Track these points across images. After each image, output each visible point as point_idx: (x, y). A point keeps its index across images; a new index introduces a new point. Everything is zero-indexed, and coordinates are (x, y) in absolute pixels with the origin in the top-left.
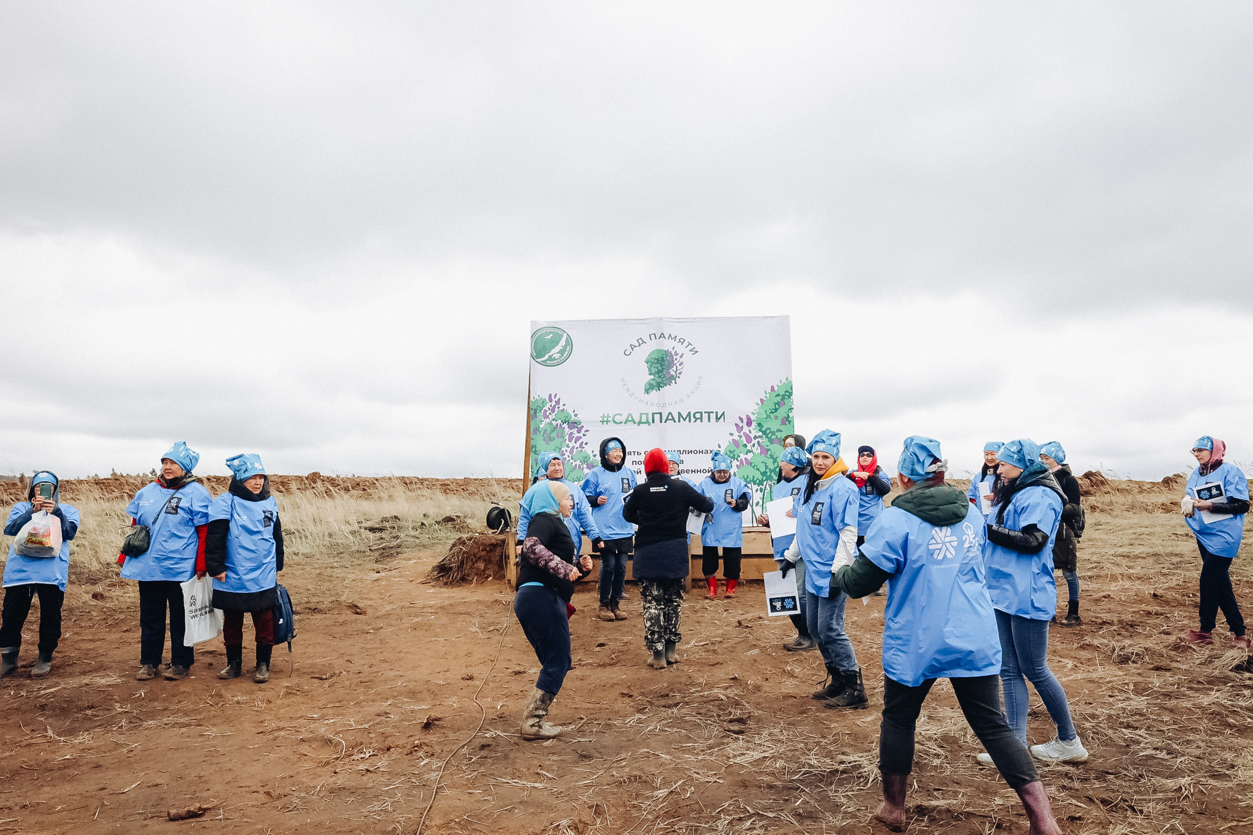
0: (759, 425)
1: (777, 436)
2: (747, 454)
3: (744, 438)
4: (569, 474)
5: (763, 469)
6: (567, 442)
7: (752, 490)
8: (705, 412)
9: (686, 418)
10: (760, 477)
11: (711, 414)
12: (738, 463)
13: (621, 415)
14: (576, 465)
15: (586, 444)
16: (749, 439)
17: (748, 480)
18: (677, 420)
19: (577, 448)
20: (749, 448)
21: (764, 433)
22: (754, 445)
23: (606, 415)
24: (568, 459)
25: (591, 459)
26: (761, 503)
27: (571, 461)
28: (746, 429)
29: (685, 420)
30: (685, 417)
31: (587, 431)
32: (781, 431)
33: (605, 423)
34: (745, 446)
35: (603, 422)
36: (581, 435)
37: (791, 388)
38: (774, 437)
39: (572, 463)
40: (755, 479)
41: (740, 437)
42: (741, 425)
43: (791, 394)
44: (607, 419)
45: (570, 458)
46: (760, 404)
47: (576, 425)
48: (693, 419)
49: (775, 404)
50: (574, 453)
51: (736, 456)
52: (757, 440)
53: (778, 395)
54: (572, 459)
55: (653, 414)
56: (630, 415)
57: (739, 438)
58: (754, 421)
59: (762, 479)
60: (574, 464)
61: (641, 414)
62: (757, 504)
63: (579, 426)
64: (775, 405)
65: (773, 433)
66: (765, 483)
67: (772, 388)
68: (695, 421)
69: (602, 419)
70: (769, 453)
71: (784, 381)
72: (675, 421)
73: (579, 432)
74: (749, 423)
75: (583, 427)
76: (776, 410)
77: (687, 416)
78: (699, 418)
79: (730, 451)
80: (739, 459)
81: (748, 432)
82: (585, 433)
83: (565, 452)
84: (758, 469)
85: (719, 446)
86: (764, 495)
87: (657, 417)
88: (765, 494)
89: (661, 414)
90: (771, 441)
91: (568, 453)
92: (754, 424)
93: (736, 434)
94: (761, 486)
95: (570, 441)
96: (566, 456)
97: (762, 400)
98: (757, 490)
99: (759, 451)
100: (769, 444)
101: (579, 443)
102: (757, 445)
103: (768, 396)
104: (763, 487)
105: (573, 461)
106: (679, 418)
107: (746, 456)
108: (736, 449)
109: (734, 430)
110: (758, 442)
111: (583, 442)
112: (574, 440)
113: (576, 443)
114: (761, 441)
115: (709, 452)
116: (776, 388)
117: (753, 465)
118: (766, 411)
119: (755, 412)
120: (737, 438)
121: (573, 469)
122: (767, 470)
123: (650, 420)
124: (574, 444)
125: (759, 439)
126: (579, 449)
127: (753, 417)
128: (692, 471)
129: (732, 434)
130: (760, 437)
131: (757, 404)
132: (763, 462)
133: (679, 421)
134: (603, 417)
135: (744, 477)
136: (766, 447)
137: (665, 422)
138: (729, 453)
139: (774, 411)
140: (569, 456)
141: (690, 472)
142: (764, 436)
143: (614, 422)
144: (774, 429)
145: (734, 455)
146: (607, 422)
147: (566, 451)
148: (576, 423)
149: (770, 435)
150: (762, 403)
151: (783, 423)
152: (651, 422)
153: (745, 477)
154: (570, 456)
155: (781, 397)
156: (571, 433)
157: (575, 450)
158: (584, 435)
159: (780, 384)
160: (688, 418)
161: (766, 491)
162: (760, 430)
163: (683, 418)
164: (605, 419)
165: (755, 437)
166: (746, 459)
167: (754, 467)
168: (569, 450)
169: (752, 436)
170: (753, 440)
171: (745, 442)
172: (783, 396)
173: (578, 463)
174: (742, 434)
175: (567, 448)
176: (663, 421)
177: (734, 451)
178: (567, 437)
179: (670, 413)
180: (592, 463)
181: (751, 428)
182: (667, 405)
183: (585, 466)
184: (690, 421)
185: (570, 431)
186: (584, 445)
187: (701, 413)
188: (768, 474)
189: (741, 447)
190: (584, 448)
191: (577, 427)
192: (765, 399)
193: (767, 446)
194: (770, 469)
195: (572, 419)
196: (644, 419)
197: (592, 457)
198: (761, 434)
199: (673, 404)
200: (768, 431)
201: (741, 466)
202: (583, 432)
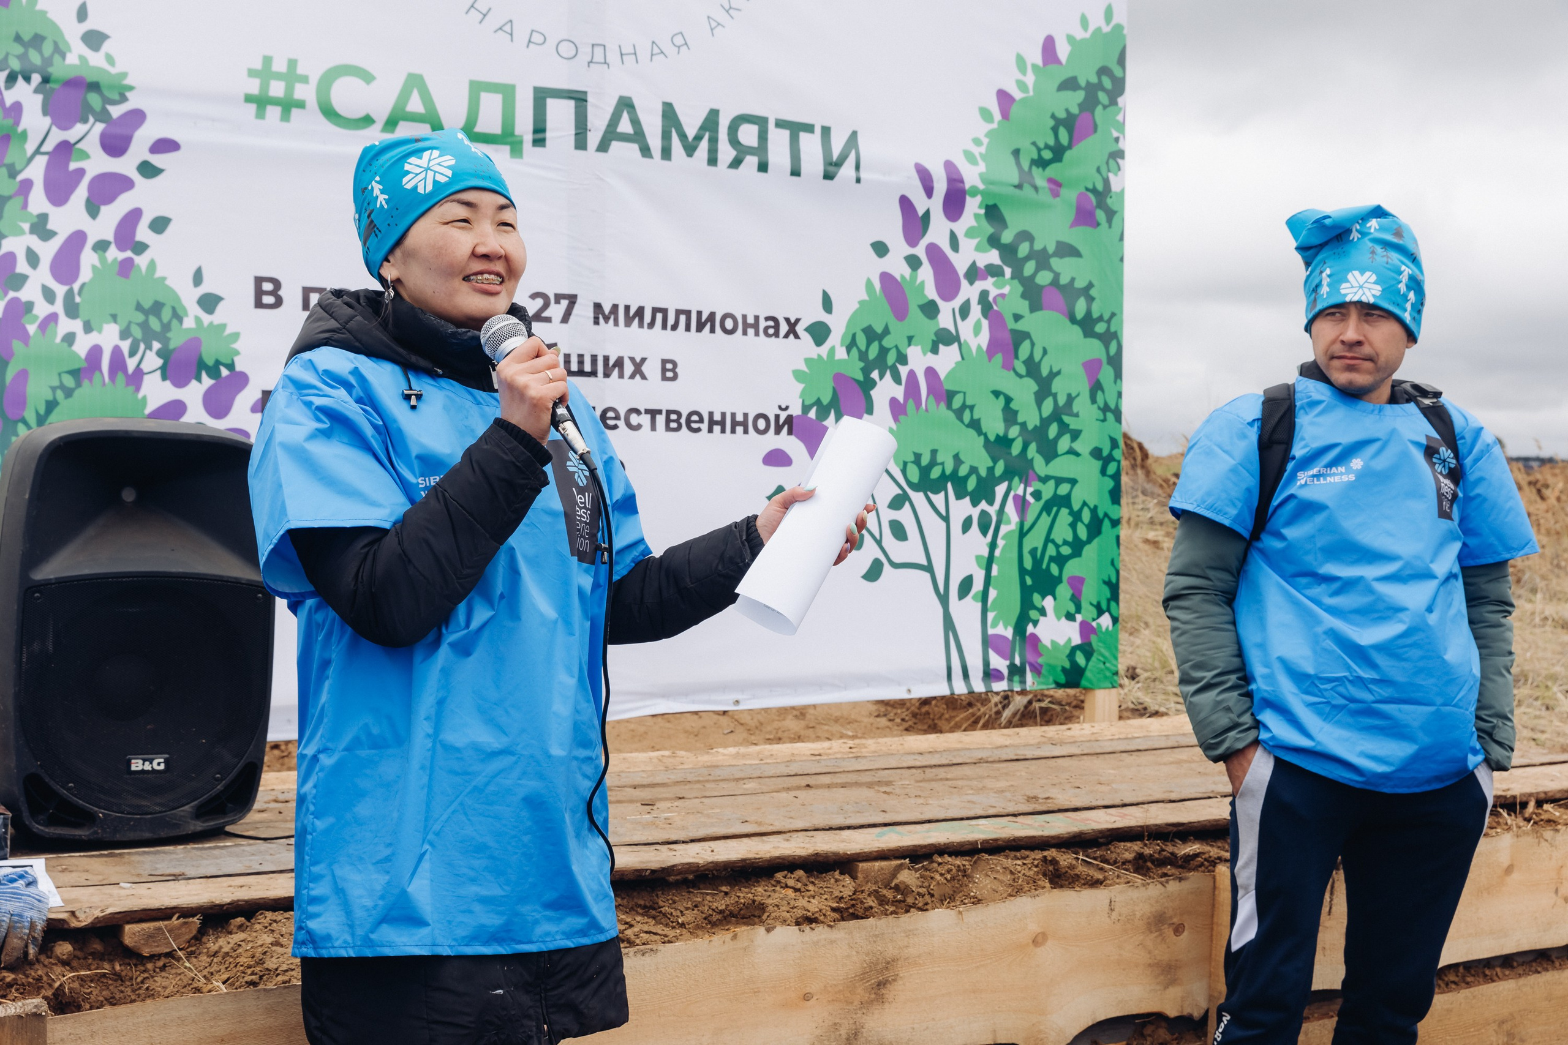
0: (993, 213)
1: (1057, 275)
2: (935, 350)
3: (926, 273)
4: (51, 405)
5: (994, 426)
6: (38, 202)
7: (946, 519)
8: (780, 124)
9: (698, 138)
10: (983, 461)
11: (803, 136)
12: (899, 392)
13: (367, 77)
14: (95, 353)
15: (160, 225)
16: (947, 282)
17: (935, 473)
18: (655, 142)
19: (101, 246)
20: (945, 320)
21: (1008, 252)
22: (965, 310)
23: (279, 66)
24: (42, 309)
25: (189, 323)
26: (978, 585)
27: (65, 325)
28: (939, 231)
29: (690, 149)
30: (691, 133)
31: (165, 146)
32: (1074, 252)
33: (273, 112)
34: (930, 310)
35: (261, 102)
36: (126, 165)
37: (1122, 61)
38: (1044, 278)
39: (70, 338)
40: (963, 471)
41: (913, 262)
42: (921, 204)
43: (1119, 86)
44: (290, 89)
45: (58, 307)
46: (997, 116)
47: (94, 99)
48: (726, 153)
49: (1058, 123)
50: (85, 274)
51: (891, 358)
52: (980, 285)
53: (1070, 84)
54: (72, 310)
55: (541, 96)
56: (415, 82)
57: (906, 271)
58: (975, 192)
59: (991, 470)
60: (82, 347)
61: (477, 88)
62: (966, 586)
63: (116, 111)
64: (1055, 130)
65: (1042, 259)
66: (1000, 490)
67: (1049, 46)
68: (736, 163)
69: (253, 87)
70: (1024, 350)
71: (1097, 21)
72: (646, 151)
73: (115, 145)
74: (954, 203)
75: (137, 117)
76: (1059, 152)
77: (703, 128)
78: (750, 151)
79: (871, 334)
80: (903, 371)
81: (945, 246)
82: (157, 160)
83: (22, 267)
84: (975, 425)
85: (827, 304)
86: (993, 546)
87: (561, 114)
88: (1000, 542)
89: (580, 99)
90: (1034, 296)
91: (41, 277)
92: (973, 206)
93: (899, 248)
94: (983, 505)
95: (58, 193)
96: (30, 292)
97: (1004, 97)
98: (967, 525)
99: (984, 338)
100: (1023, 307)
101: (112, 214)
102: (976, 310)
103: (1030, 79)
104: (992, 510)
105: (76, 326)
106: (666, 136)
107: (931, 360)
108: (894, 325)
109: (892, 231)
110: (984, 295)
111: (134, 216)
112: (81, 193)
113: (93, 209)
114: (993, 292)
115: (784, 328)
116: (1063, 51)
117: (957, 403)
118: (1016, 153)
119: (977, 151)
120: (899, 269)
121: (75, 373)
122: (1014, 432)
123: (524, 125)
124: (82, 221)
125: (988, 284)
126: (114, 254)
127: (971, 176)
128: (712, 423)
129: (881, 249)
130: (993, 271)
131: (986, 114)
132: (997, 394)
133: (666, 153)
134: (265, 72)
135: (918, 457)
136: (1011, 324)
137: (603, 147)
138: (862, 341)
139: (1047, 155)
140: (49, 295)
141: (705, 426)
142: (1008, 271)
143: (329, 112)
144: (1046, 241)
145: (884, 352)
146: (289, 106)
147: (33, 259)
148: (95, 87)
149: (1029, 268)
150: (1005, 115)
151: (1084, 217)
152: (528, 138)
153: (925, 461)
154: (60, 290)
155: (1080, 95)
156: (65, 149)
157: (88, 259)
158: (148, 170)
159: (1080, 34)
160: (704, 144)
161: (1004, 529)
162: (994, 241)
163: (683, 136)
164: (277, 89)
165: (974, 273)
166: (931, 372)
167: (959, 414)
168: (47, 251)
169: (961, 262)
170: (964, 283)
171: (931, 293)
172: (1092, 90)
173: (108, 337)
174: (920, 251)
175: (34, 242)
176: (594, 138)
177: (886, 331)
178: (36, 171)
179: (626, 104)
180: (194, 343)
181: (961, 227)
182: (613, 57)
183: (152, 361)
184: (713, 161)
185: (57, 136)
186: (143, 233)
187: (761, 122)
188: (1016, 449)
189: (914, 312)
190: (141, 248)
191: (103, 116)
192: (1017, 95)
193: (1017, 317)
194: (1023, 425)
195: (72, 59)
196: (490, 120)
197: (193, 311)
198: (993, 257)
199: (644, 53)
200: (1023, 250)
201: (911, 403)
202: (139, 149)
